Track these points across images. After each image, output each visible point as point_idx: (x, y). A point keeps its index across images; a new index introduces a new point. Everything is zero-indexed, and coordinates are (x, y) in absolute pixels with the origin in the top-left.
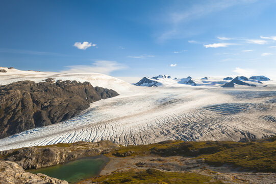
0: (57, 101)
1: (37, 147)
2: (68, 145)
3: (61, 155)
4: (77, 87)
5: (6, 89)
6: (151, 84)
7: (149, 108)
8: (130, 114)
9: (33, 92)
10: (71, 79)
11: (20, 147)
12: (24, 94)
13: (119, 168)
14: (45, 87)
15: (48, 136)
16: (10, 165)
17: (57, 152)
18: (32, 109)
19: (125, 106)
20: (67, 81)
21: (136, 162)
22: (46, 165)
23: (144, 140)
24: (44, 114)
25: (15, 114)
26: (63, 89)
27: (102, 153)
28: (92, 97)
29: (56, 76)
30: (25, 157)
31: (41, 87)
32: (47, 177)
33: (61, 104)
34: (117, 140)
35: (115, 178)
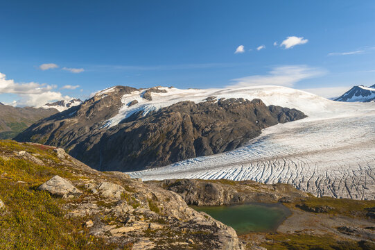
0: (219, 126)
1: (198, 180)
2: (233, 183)
3: (225, 194)
4: (243, 107)
5: (167, 112)
6: (369, 97)
7: (365, 140)
8: (326, 148)
9: (194, 113)
10: (237, 96)
11: (182, 178)
12: (184, 117)
13: (307, 227)
14: (206, 108)
15: (209, 168)
16: (174, 195)
17: (220, 189)
18: (192, 135)
19: (318, 134)
20: (232, 100)
21: (337, 225)
22: (208, 204)
23: (353, 192)
24: (205, 141)
25: (176, 140)
26: (227, 110)
27: (281, 201)
28: (264, 121)
29: (218, 93)
30: (187, 190)
31: (201, 107)
32: (211, 218)
33: (224, 130)
34: (304, 185)
35: (300, 241)
